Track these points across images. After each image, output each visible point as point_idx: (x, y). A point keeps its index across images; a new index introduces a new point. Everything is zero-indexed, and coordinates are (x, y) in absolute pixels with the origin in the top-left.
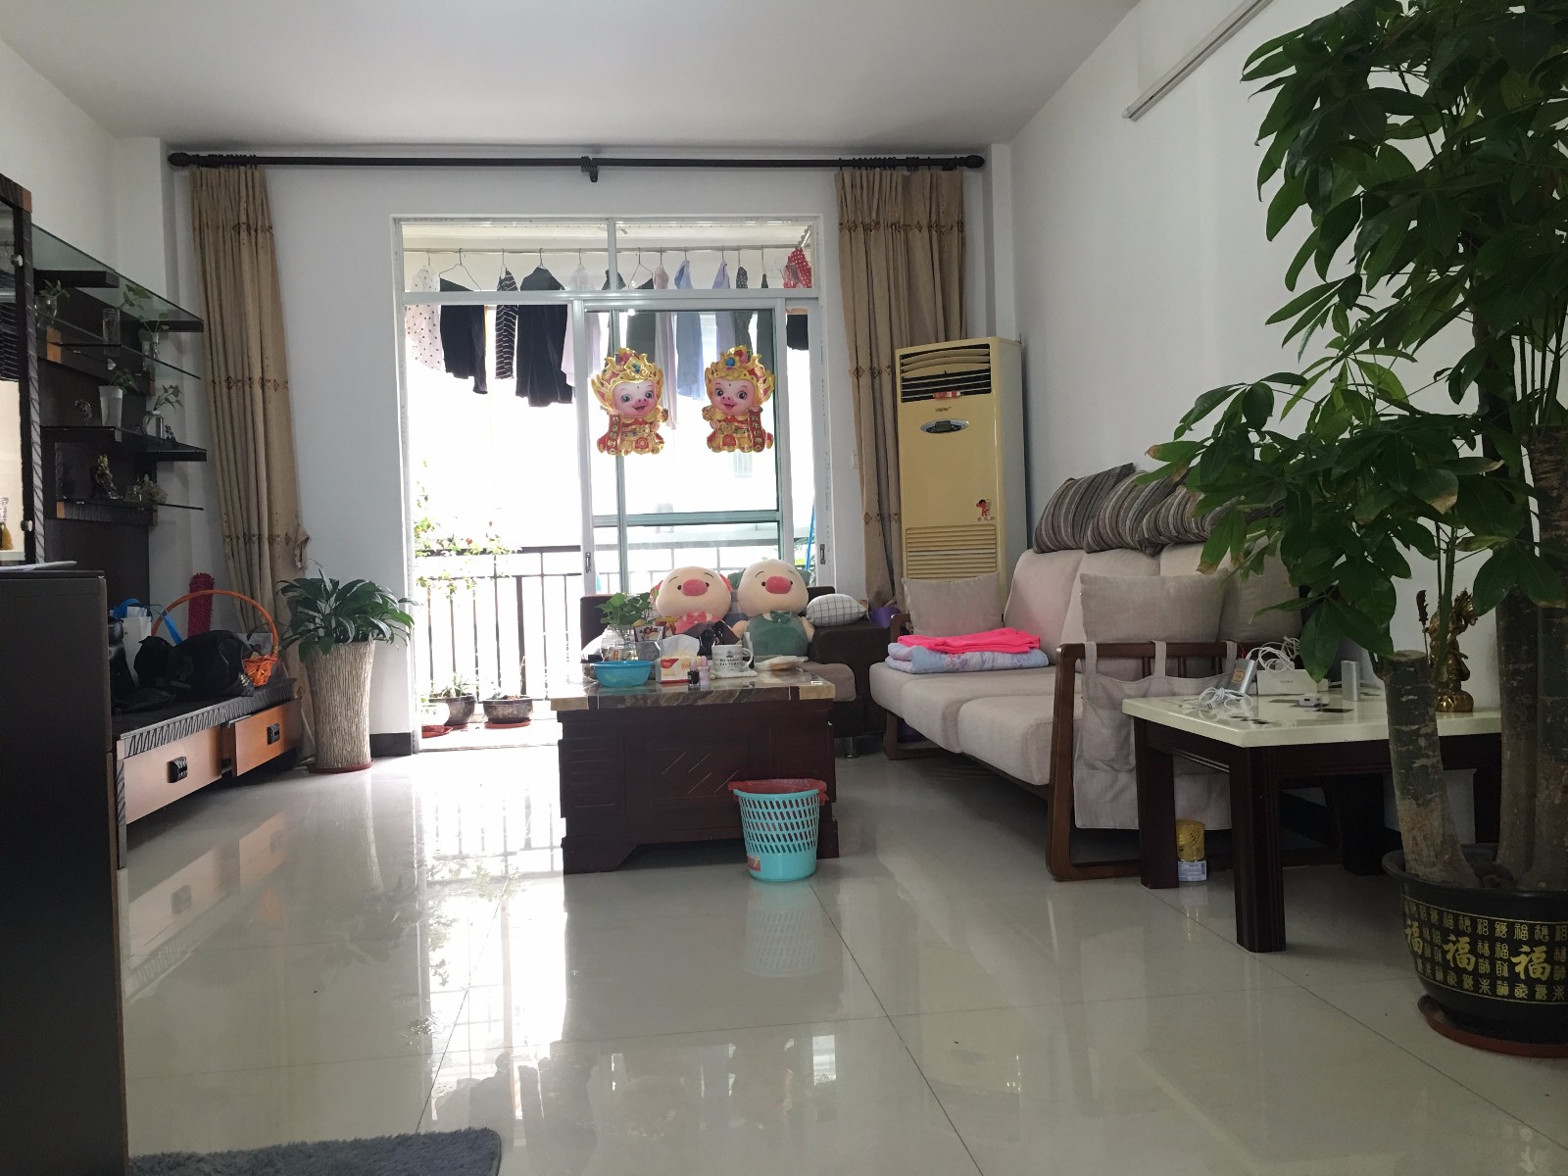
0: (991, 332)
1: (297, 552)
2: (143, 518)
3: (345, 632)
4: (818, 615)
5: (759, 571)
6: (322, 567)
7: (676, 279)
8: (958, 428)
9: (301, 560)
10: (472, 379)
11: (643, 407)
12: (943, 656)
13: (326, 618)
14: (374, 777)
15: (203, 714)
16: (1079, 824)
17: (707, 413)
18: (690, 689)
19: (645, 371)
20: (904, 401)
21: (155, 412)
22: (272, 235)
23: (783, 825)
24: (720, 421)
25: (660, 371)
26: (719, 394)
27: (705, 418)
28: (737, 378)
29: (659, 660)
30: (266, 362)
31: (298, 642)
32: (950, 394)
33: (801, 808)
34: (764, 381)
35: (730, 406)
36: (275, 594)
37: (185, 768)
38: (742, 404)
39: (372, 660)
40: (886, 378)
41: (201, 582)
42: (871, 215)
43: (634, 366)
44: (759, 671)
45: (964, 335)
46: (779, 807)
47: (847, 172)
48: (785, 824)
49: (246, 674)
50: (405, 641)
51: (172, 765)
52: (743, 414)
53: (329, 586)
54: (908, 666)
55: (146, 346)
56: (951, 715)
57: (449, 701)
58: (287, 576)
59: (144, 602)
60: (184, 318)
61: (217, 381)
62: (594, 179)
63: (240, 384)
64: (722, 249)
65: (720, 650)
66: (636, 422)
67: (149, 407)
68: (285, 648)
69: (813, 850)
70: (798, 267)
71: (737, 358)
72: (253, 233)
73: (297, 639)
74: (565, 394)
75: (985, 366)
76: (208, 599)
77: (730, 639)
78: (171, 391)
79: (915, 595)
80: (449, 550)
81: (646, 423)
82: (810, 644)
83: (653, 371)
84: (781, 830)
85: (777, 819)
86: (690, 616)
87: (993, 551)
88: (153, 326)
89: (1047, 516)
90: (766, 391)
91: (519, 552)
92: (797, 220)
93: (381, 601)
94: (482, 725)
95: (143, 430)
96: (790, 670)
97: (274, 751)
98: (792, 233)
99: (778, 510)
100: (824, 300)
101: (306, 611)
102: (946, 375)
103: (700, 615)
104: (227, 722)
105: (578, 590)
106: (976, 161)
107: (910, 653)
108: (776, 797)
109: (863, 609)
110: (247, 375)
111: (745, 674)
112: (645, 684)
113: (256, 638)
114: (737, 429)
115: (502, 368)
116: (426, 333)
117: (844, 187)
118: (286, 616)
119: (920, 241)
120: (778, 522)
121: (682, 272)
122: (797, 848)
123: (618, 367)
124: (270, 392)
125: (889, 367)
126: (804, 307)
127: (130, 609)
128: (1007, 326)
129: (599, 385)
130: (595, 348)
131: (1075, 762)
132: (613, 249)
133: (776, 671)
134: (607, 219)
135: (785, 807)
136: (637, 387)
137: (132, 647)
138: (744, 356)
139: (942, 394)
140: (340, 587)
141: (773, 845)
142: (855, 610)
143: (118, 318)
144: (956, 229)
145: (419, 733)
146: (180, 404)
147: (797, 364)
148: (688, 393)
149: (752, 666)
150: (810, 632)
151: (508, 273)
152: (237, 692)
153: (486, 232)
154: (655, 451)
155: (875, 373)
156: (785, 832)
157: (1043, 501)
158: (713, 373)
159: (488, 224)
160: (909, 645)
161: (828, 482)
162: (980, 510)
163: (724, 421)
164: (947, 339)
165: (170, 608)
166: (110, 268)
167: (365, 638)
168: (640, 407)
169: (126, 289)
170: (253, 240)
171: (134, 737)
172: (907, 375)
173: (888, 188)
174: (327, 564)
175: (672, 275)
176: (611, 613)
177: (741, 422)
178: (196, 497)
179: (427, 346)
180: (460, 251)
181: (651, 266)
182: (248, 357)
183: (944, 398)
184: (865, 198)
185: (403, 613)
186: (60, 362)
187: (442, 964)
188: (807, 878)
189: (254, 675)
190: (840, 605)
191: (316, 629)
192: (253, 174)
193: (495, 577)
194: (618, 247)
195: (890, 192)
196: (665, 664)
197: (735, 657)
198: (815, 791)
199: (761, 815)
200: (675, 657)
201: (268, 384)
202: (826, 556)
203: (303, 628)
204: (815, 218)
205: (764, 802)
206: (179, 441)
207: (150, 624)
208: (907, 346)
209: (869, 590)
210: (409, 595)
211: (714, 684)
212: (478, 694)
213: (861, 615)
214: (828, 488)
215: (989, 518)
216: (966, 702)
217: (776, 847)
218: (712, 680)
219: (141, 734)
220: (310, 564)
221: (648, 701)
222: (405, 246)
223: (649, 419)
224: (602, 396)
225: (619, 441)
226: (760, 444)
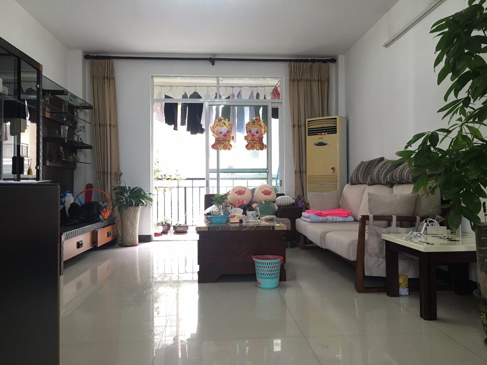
0: (337, 114)
1: (118, 178)
2: (72, 166)
3: (132, 203)
4: (279, 202)
5: (261, 188)
8: (326, 144)
9: (119, 180)
10: (173, 125)
11: (226, 136)
12: (320, 217)
13: (126, 198)
14: (139, 249)
15: (88, 227)
16: (366, 274)
17: (246, 138)
18: (240, 225)
19: (227, 124)
20: (309, 135)
21: (77, 134)
22: (114, 80)
24: (250, 140)
25: (232, 124)
26: (250, 132)
27: (245, 139)
28: (255, 127)
29: (230, 216)
30: (111, 119)
31: (117, 207)
32: (323, 133)
33: (275, 265)
34: (264, 128)
35: (253, 136)
36: (111, 191)
37: (82, 244)
38: (257, 135)
39: (140, 212)
40: (303, 128)
41: (89, 186)
42: (299, 77)
43: (224, 123)
44: (261, 220)
45: (328, 115)
46: (267, 264)
47: (292, 63)
48: (270, 270)
49: (102, 215)
50: (150, 206)
51: (78, 243)
52: (257, 138)
53: (128, 189)
54: (308, 220)
55: (75, 113)
56: (323, 236)
57: (163, 225)
58: (115, 185)
59: (72, 192)
60: (87, 105)
61: (96, 125)
62: (213, 64)
63: (103, 126)
64: (252, 87)
65: (249, 213)
66: (224, 140)
67: (76, 132)
68: (114, 207)
69: (278, 279)
70: (276, 93)
71: (256, 121)
72: (109, 80)
73: (117, 205)
74: (202, 131)
75: (335, 125)
76: (91, 191)
77: (252, 209)
78: (82, 127)
79: (311, 197)
80: (164, 178)
81: (227, 141)
82: (276, 212)
83: (229, 124)
84: (268, 272)
85: (267, 268)
86: (239, 201)
87: (336, 184)
88: (78, 107)
89: (355, 173)
90: (265, 131)
91: (186, 180)
92: (276, 78)
93: (143, 194)
94: (173, 233)
95: (73, 139)
96: (271, 220)
97: (109, 239)
98: (274, 82)
99: (267, 169)
100: (284, 103)
101: (120, 196)
102: (322, 127)
104: (95, 230)
105: (204, 192)
106: (334, 60)
107: (309, 216)
108: (267, 261)
109: (294, 201)
110: (105, 123)
111: (257, 221)
112: (225, 223)
113: (105, 204)
114: (255, 143)
115: (183, 122)
116: (160, 111)
117: (291, 68)
118: (114, 197)
119: (315, 85)
120: (267, 172)
121: (239, 93)
122: (273, 278)
123: (219, 123)
124: (112, 129)
125: (304, 125)
126: (277, 105)
127: (67, 194)
128: (342, 112)
129: (213, 128)
130: (211, 117)
131: (365, 254)
132: (218, 86)
133: (267, 220)
134: (217, 77)
135: (270, 264)
136: (224, 129)
137: (68, 206)
138: (258, 120)
139: (321, 133)
140: (131, 189)
141: (265, 276)
142: (291, 201)
143: (67, 105)
144: (326, 81)
145: (153, 235)
146: (85, 131)
147: (275, 123)
148: (240, 131)
149: (259, 218)
150: (277, 208)
151: (185, 93)
152: (99, 221)
153: (179, 80)
154: (229, 149)
155: (299, 126)
156: (269, 272)
157: (353, 169)
158: (248, 125)
159: (180, 78)
160: (309, 213)
161: (283, 160)
162: (332, 170)
164: (323, 116)
165: (79, 194)
166: (66, 89)
167: (138, 205)
169: (70, 96)
170: (109, 82)
171: (67, 234)
172: (310, 127)
173: (305, 68)
174: (127, 182)
175: (236, 95)
176: (215, 200)
177: (257, 141)
178: (89, 160)
179: (160, 115)
180: (171, 86)
181: (229, 92)
182: (106, 117)
183: (321, 135)
184: (298, 72)
185: (150, 198)
186: (49, 118)
187: (158, 308)
188: (276, 288)
189: (104, 216)
190: (286, 199)
191: (123, 202)
192: (109, 62)
193: (178, 187)
194: (220, 86)
195: (306, 70)
196: (232, 217)
197: (254, 215)
198: (279, 260)
199: (262, 267)
200: (235, 215)
201: (112, 126)
202: (282, 184)
203: (119, 201)
204: (282, 77)
205: (263, 263)
206: (84, 142)
207: (73, 199)
208: (310, 118)
209: (295, 195)
210: (152, 192)
211: (247, 224)
212: (172, 223)
213: (293, 203)
214: (283, 162)
215: (335, 173)
216: (328, 232)
217: (266, 277)
218: (247, 222)
219: (69, 233)
220: (122, 182)
221: (227, 229)
222: (155, 84)
223: (228, 139)
224: (213, 132)
225: (218, 146)
226: (262, 148)
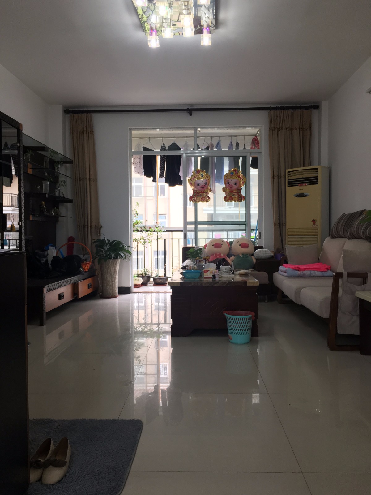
0: (319, 164)
1: (98, 231)
2: (55, 220)
3: (111, 255)
4: (257, 256)
5: (239, 240)
6: (105, 236)
7: (216, 146)
8: (306, 196)
9: (99, 233)
10: (152, 178)
11: (204, 188)
12: (297, 271)
13: (106, 251)
14: (119, 300)
15: (69, 280)
16: (339, 332)
17: (224, 190)
18: (212, 280)
19: (205, 176)
20: (289, 186)
21: (58, 188)
22: (93, 134)
23: (240, 326)
24: (228, 192)
25: (210, 176)
26: (228, 184)
27: (223, 191)
28: (234, 179)
29: (203, 270)
30: (91, 173)
31: (97, 259)
32: (304, 184)
33: (246, 321)
34: (243, 180)
35: (231, 187)
36: (92, 243)
37: (63, 296)
38: (235, 187)
39: (119, 264)
40: (283, 179)
41: (71, 239)
42: (280, 125)
43: (201, 174)
44: (235, 275)
45: (310, 165)
46: (239, 320)
47: (272, 111)
48: (241, 326)
49: (82, 268)
50: (129, 259)
51: (59, 295)
52: (236, 190)
53: (107, 242)
54: (285, 274)
55: (56, 168)
56: (298, 292)
57: (143, 277)
58: (95, 238)
59: (54, 245)
60: (68, 160)
61: (76, 179)
62: (191, 115)
63: (83, 180)
64: (231, 136)
65: (223, 268)
66: (201, 192)
67: (57, 186)
68: (94, 259)
69: (250, 335)
70: (255, 142)
71: (234, 172)
72: (88, 133)
73: (97, 257)
74: (180, 183)
75: (316, 175)
76: (73, 244)
77: (227, 264)
78: (63, 182)
79: (289, 250)
80: (144, 230)
81: (204, 193)
83: (207, 176)
84: (239, 327)
85: (238, 324)
86: (216, 254)
87: (317, 236)
88: (58, 162)
89: (335, 226)
90: (243, 183)
91: (165, 231)
92: (255, 127)
93: (122, 247)
94: (152, 285)
95: (55, 194)
96: (246, 275)
97: (90, 291)
98: (254, 131)
99: (246, 221)
100: (263, 153)
101: (100, 249)
102: (303, 178)
103: (219, 254)
104: (76, 282)
105: (182, 245)
106: (316, 107)
107: (286, 270)
108: (238, 317)
109: (272, 254)
110: (85, 177)
111: (231, 276)
112: (198, 278)
113: (86, 256)
114: (233, 195)
115: (161, 174)
116: (138, 163)
117: (271, 116)
118: (95, 250)
119: (296, 134)
120: (246, 225)
121: (218, 144)
122: (244, 333)
123: (196, 175)
124: (92, 182)
125: (284, 175)
126: (257, 155)
127: (50, 247)
128: (325, 162)
129: (190, 180)
130: (190, 168)
131: (338, 312)
132: (196, 136)
133: (241, 275)
134: (194, 128)
135: (241, 320)
136: (202, 181)
137: (50, 259)
138: (237, 171)
139: (301, 184)
140: (110, 242)
142: (269, 255)
143: (48, 160)
144: (308, 129)
145: (133, 287)
146: (66, 186)
147: (254, 172)
148: (219, 182)
149: (233, 273)
150: (255, 261)
151: (164, 144)
152: (79, 273)
153: (158, 132)
154: (207, 201)
155: (279, 177)
156: (240, 328)
157: (334, 220)
158: (226, 177)
159: (158, 130)
160: (286, 267)
161: (262, 212)
162: (313, 223)
163: (229, 192)
164: (304, 166)
165: (61, 247)
166: (46, 146)
167: (117, 258)
168: (203, 187)
169: (50, 152)
170: (88, 135)
171: (49, 287)
172: (290, 178)
173: (286, 116)
174: (107, 235)
175: (215, 145)
176: (189, 254)
177: (235, 193)
178: (70, 214)
179: (139, 167)
180: (149, 138)
181: (209, 141)
182: (86, 172)
183: (302, 186)
184: (278, 120)
185: (128, 251)
186: (31, 173)
187: (139, 357)
188: (247, 343)
189: (84, 268)
190: (264, 253)
191: (103, 254)
192: (88, 115)
193: (157, 239)
194: (197, 136)
195: (287, 117)
196: (205, 272)
197: (228, 270)
198: (250, 316)
199: (233, 322)
200: (208, 270)
201: (91, 180)
202: (261, 236)
203: (99, 254)
204: (262, 126)
205: (234, 318)
206: (65, 197)
207: (55, 252)
208: (290, 169)
209: (274, 248)
210: (131, 245)
211: (220, 279)
212: (151, 275)
213: (271, 256)
214: (262, 214)
215: (316, 225)
216: (303, 288)
217: (238, 333)
218: (220, 277)
219: (51, 286)
220: (102, 235)
221: (199, 284)
222: (133, 136)
223: (205, 191)
224: (191, 184)
225: (196, 198)
226: (241, 200)
